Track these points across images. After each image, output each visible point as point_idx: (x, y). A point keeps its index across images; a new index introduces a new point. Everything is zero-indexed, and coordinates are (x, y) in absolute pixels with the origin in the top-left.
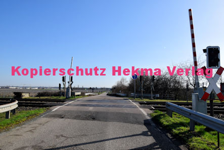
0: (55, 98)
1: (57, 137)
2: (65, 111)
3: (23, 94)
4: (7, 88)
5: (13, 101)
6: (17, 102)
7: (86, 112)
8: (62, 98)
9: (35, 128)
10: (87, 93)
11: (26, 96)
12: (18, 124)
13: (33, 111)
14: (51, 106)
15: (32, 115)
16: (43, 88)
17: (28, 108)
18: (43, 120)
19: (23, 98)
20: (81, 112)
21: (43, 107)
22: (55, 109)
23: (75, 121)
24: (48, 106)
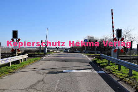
0: (37, 53)
6: (27, 54)
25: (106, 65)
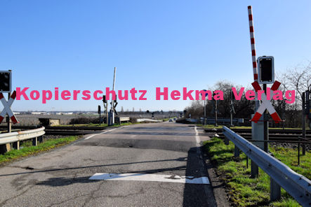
0: (93, 125)
1: (85, 160)
2: (99, 139)
3: (51, 121)
4: (29, 113)
5: (39, 127)
6: (44, 128)
7: (125, 140)
8: (103, 125)
9: (64, 154)
10: (140, 118)
11: (55, 123)
12: (46, 150)
13: (62, 139)
14: (84, 134)
15: (61, 143)
16: (81, 113)
17: (57, 137)
18: (73, 147)
19: (51, 125)
20: (119, 140)
21: (74, 135)
22: (89, 137)
23: (109, 148)
24: (81, 134)
25: (229, 158)
